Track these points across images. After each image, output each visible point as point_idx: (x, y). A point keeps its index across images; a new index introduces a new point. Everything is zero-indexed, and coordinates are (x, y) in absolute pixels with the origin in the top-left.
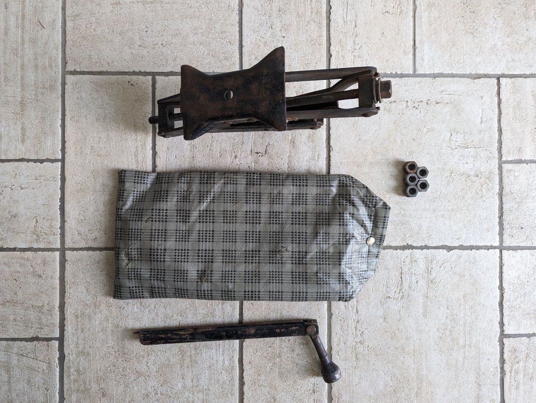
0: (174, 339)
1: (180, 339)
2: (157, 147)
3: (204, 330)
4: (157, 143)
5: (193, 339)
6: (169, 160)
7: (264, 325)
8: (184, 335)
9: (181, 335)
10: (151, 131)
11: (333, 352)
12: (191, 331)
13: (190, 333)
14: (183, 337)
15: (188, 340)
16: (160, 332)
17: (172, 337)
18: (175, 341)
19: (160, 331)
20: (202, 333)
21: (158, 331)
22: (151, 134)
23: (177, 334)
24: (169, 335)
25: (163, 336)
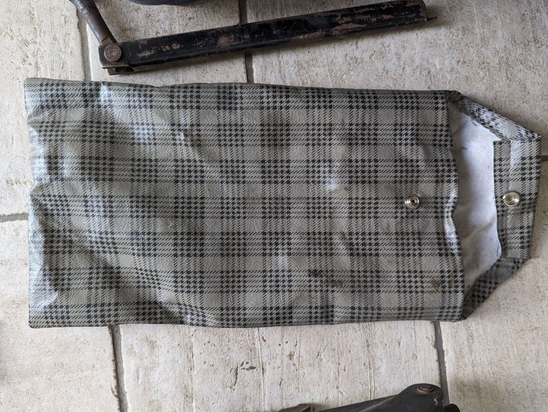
0: (365, 13)
1: (355, 15)
2: (436, 357)
3: (312, 35)
4: (436, 364)
5: (331, 16)
6: (412, 336)
7: (204, 55)
8: (347, 23)
9: (353, 22)
10: (449, 385)
11: (75, 20)
12: (335, 31)
13: (337, 28)
14: (349, 19)
15: (340, 15)
16: (390, 24)
17: (369, 16)
18: (362, 11)
19: (390, 26)
20: (314, 29)
21: (393, 26)
22: (448, 380)
23: (360, 22)
24: (374, 19)
25: (385, 17)
